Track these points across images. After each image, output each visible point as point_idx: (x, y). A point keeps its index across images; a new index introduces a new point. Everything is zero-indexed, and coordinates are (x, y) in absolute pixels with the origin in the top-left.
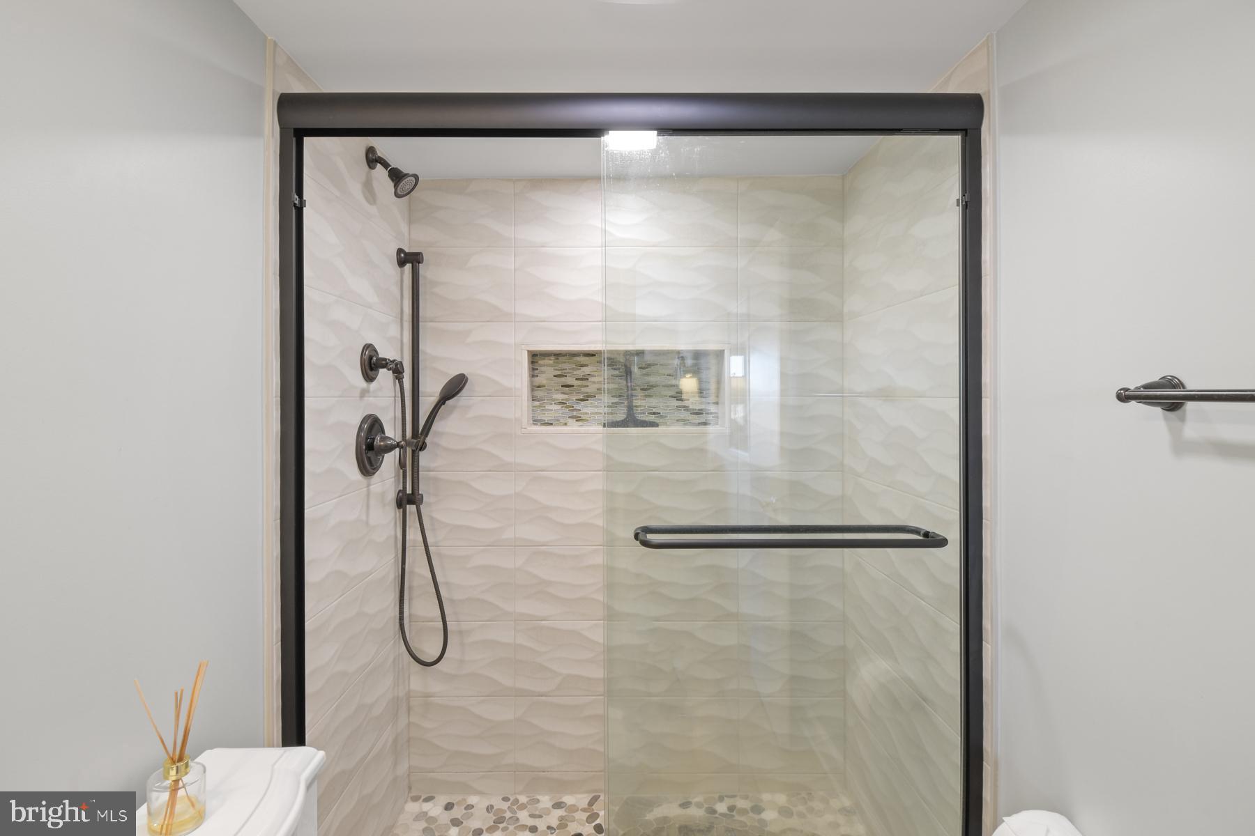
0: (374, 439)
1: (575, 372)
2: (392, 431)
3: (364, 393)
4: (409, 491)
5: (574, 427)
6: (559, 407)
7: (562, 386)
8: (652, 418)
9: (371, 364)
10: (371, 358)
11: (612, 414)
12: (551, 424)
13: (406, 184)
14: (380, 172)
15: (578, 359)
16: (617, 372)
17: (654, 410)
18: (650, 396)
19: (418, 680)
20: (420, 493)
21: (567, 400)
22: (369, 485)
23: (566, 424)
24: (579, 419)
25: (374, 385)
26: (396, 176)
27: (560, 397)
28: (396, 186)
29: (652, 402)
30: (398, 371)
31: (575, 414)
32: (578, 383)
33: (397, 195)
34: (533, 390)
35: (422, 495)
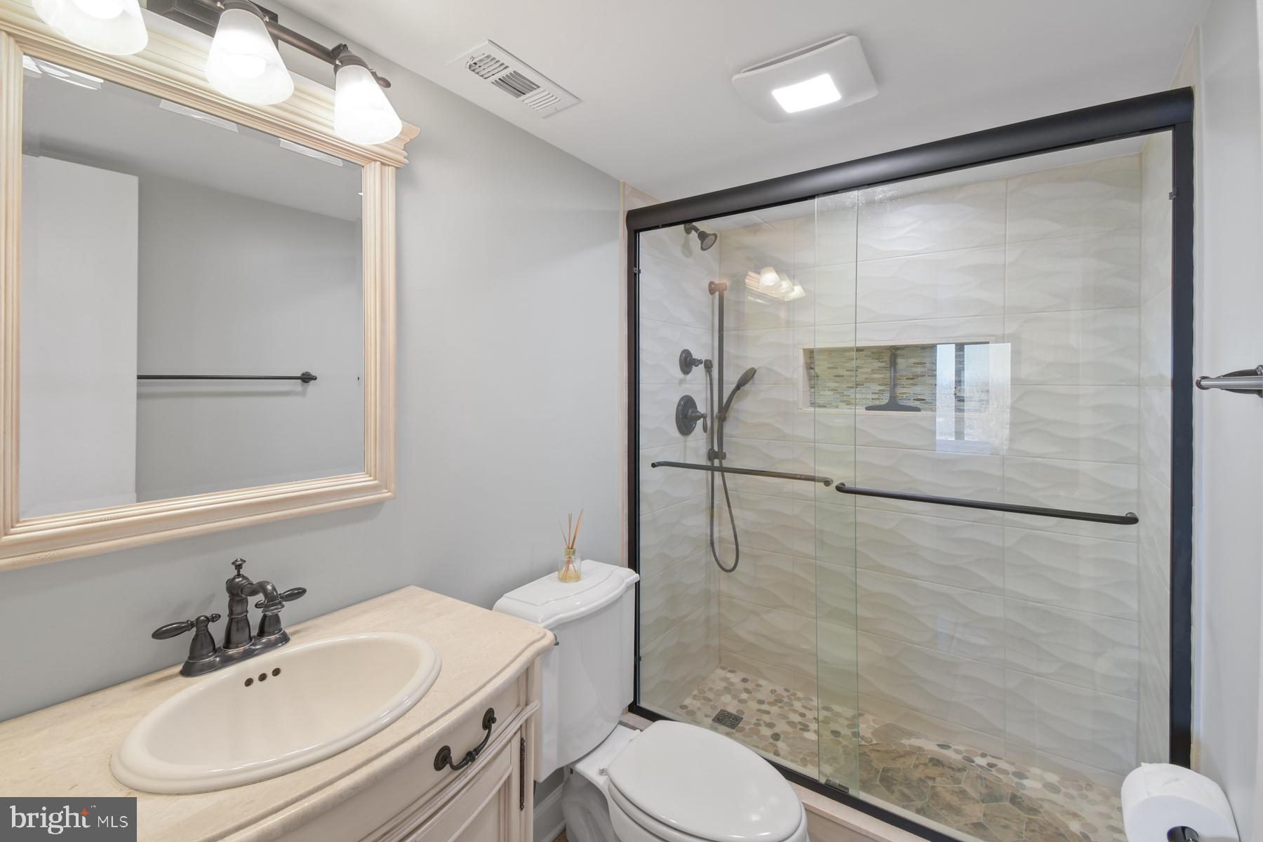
0: (688, 412)
1: (847, 365)
2: (702, 408)
3: (681, 382)
4: (716, 449)
5: (845, 410)
6: (831, 393)
7: (835, 376)
8: (917, 404)
9: (687, 362)
10: (686, 359)
11: (878, 399)
12: (825, 407)
13: (708, 241)
14: (694, 234)
15: (847, 354)
16: (883, 364)
17: (919, 397)
18: (915, 385)
19: (724, 585)
20: (724, 451)
21: (838, 387)
22: (685, 442)
23: (837, 407)
24: (848, 403)
25: (689, 376)
26: (703, 236)
27: (833, 385)
28: (702, 243)
29: (918, 389)
30: (708, 366)
31: (845, 398)
32: (848, 373)
33: (703, 249)
34: (810, 380)
35: (725, 453)
